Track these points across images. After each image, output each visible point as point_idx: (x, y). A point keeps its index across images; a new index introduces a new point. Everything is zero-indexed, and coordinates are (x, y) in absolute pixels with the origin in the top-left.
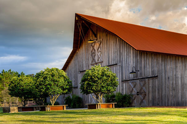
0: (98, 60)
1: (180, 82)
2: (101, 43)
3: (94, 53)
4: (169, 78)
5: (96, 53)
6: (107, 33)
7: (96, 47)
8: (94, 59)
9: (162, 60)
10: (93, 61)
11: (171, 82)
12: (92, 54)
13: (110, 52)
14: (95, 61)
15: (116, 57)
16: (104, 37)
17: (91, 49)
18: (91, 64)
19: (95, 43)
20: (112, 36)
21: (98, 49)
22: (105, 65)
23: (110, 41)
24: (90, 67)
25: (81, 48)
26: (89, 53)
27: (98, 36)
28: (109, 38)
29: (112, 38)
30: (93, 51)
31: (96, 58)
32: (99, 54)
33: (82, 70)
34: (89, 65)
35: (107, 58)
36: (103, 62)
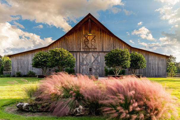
2: (94, 37)
4: (150, 64)
5: (90, 42)
6: (101, 32)
7: (90, 38)
8: (86, 46)
9: (146, 55)
11: (151, 66)
12: (85, 42)
13: (104, 44)
14: (88, 47)
15: (110, 48)
16: (98, 34)
17: (84, 38)
18: (83, 49)
19: (89, 35)
20: (106, 35)
21: (92, 40)
22: (99, 51)
23: (104, 37)
24: (82, 50)
25: (71, 36)
26: (80, 40)
27: (92, 32)
28: (103, 35)
29: (106, 36)
30: (86, 40)
31: (89, 45)
32: (93, 43)
33: (71, 51)
34: (80, 49)
35: (101, 47)
36: (96, 49)
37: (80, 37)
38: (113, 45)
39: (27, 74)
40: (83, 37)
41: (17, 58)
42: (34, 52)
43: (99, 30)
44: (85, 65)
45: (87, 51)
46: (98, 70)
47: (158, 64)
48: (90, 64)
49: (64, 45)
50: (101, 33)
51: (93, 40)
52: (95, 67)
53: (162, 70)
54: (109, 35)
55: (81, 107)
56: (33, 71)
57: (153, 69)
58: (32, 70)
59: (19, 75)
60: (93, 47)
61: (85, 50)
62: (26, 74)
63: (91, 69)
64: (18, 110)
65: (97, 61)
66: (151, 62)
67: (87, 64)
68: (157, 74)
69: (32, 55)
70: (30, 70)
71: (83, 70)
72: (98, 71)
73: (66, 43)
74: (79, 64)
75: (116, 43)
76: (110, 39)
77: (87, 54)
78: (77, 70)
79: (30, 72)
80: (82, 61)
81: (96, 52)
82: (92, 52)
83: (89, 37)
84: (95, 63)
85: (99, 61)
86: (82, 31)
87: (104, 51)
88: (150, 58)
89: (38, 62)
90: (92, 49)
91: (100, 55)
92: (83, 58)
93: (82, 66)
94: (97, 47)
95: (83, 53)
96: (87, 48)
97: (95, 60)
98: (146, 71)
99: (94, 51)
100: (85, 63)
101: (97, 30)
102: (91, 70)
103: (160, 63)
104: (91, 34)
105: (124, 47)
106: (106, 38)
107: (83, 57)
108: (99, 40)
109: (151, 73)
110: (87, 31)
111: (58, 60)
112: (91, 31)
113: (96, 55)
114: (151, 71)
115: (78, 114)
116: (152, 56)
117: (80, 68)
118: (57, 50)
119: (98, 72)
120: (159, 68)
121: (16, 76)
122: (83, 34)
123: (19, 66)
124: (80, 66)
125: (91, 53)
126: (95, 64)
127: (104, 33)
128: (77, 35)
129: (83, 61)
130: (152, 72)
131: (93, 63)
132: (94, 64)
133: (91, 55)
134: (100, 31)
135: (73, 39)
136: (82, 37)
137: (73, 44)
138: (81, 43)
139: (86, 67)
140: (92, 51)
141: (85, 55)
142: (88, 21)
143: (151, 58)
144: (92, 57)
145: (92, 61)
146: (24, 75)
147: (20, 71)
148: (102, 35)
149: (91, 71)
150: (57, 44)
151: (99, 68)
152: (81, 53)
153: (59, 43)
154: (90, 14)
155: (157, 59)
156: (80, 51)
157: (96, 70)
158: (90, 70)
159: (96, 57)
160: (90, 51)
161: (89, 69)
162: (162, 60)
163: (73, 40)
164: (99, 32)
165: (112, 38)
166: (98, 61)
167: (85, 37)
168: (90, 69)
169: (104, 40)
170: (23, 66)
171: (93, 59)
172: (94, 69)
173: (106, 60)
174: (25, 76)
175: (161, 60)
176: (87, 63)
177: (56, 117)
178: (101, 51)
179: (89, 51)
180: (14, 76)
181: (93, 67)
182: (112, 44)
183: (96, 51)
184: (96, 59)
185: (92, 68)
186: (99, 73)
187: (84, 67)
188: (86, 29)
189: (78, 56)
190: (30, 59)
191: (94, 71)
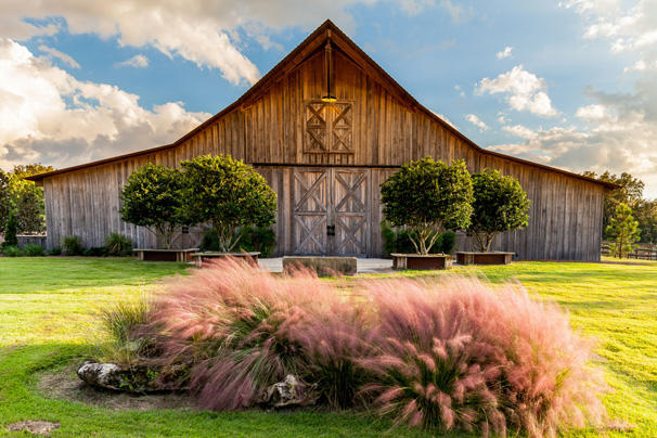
0: (335, 147)
1: (567, 220)
2: (346, 110)
3: (318, 127)
4: (545, 211)
5: (330, 129)
6: (371, 92)
7: (330, 114)
8: (316, 142)
9: (531, 179)
10: (313, 147)
11: (549, 219)
12: (311, 129)
13: (381, 136)
14: (321, 147)
15: (403, 151)
16: (360, 99)
17: (309, 115)
18: (304, 153)
19: (325, 104)
20: (389, 104)
21: (337, 121)
22: (362, 164)
23: (382, 111)
24: (300, 159)
25: (260, 105)
26: (295, 123)
27: (338, 90)
28: (376, 104)
29: (389, 108)
30: (316, 123)
31: (328, 142)
32: (340, 133)
33: (262, 161)
34: (295, 155)
35: (370, 149)
36: (352, 154)
37: (293, 111)
38: (415, 141)
39: (103, 245)
40: (305, 111)
41: (65, 186)
42: (126, 165)
43: (365, 85)
44: (313, 214)
45: (319, 162)
46: (359, 232)
47: (574, 214)
48: (329, 212)
49: (235, 138)
50: (369, 97)
51: (341, 123)
52: (346, 221)
53: (585, 232)
54: (400, 104)
55: (292, 379)
56: (125, 232)
57: (554, 231)
58: (122, 229)
59: (76, 249)
60: (341, 147)
61: (313, 158)
62: (99, 246)
63: (333, 228)
64: (82, 387)
65: (355, 198)
66: (549, 206)
67: (319, 211)
68: (566, 248)
69: (119, 174)
70: (112, 228)
71: (303, 231)
72: (358, 235)
73: (241, 134)
74: (292, 211)
75: (424, 134)
76: (404, 117)
77: (319, 175)
78: (282, 232)
79: (115, 236)
80: (302, 199)
81: (354, 166)
82: (338, 166)
83: (324, 110)
84: (348, 207)
85: (363, 202)
86: (301, 87)
87: (381, 162)
88: (546, 192)
89: (142, 205)
90: (338, 157)
91: (366, 178)
92: (303, 190)
93: (299, 218)
94: (356, 149)
95: (303, 169)
96: (318, 150)
97: (347, 197)
98: (530, 237)
99: (344, 162)
100: (311, 206)
101: (357, 86)
102: (331, 231)
103: (580, 211)
104: (334, 100)
105: (452, 148)
106: (389, 115)
107: (305, 185)
108: (364, 120)
109: (547, 245)
110: (319, 88)
111: (215, 201)
112: (333, 86)
113: (350, 177)
114: (548, 238)
115: (282, 404)
116: (552, 184)
117: (292, 225)
118: (209, 162)
119: (359, 239)
120: (574, 226)
121: (64, 250)
122: (305, 98)
123: (74, 215)
124: (292, 218)
125: (333, 170)
126: (348, 210)
127: (383, 93)
128: (280, 103)
129: (304, 200)
130: (551, 242)
131: (340, 206)
132: (343, 209)
133: (333, 176)
134: (368, 89)
135: (267, 115)
136: (302, 109)
137: (268, 137)
138: (295, 134)
139: (314, 223)
140: (338, 163)
141: (311, 177)
142: (321, 48)
143: (549, 190)
144: (338, 185)
145: (338, 200)
146: (92, 249)
147: (76, 233)
148: (374, 103)
149: (333, 234)
150: (209, 135)
151: (361, 226)
152: (296, 169)
153: (215, 132)
154: (328, 25)
155: (570, 195)
156: (292, 162)
157: (351, 231)
158: (328, 234)
159: (352, 185)
160: (331, 162)
161: (325, 231)
162: (588, 198)
163: (269, 120)
164: (364, 93)
165: (409, 115)
166: (357, 199)
167: (312, 110)
168: (328, 227)
169: (382, 123)
170: (87, 215)
171: (339, 194)
172: (346, 229)
173: (385, 200)
174: (97, 252)
175: (584, 198)
176: (318, 207)
177: (211, 412)
178: (369, 162)
179: (325, 163)
180: (57, 253)
181: (340, 223)
182: (408, 140)
183: (350, 163)
184: (351, 193)
185: (337, 227)
186: (360, 245)
187: (309, 220)
188: (314, 81)
189: (286, 181)
190: (112, 189)
191: (343, 238)
